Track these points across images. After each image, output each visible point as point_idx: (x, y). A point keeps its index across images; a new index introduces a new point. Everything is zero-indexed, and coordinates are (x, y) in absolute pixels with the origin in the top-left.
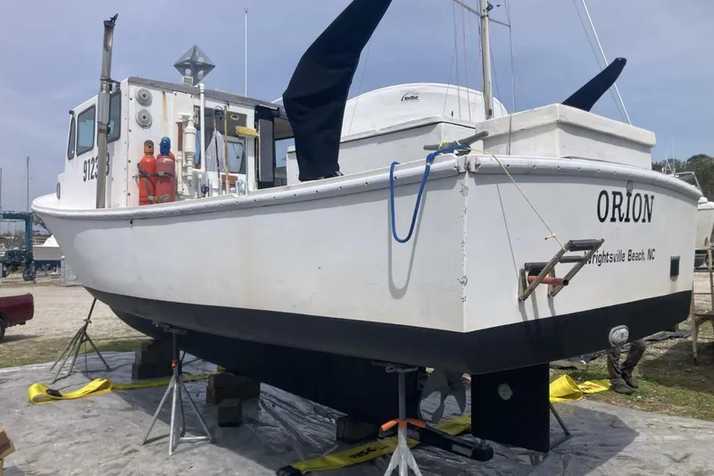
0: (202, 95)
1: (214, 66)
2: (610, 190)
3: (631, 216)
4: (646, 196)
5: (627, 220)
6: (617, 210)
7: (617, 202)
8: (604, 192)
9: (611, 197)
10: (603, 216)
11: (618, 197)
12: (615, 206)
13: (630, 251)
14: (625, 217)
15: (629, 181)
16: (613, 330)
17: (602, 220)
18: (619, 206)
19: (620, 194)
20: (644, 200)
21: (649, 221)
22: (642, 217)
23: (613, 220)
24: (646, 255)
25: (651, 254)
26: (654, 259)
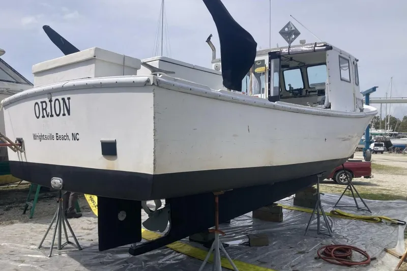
2: (39, 101)
3: (54, 113)
4: (63, 99)
5: (52, 116)
6: (44, 111)
7: (44, 107)
8: (37, 103)
9: (40, 105)
10: (38, 116)
11: (44, 104)
12: (43, 109)
13: (57, 134)
14: (50, 114)
15: (49, 93)
16: (52, 179)
17: (38, 118)
18: (45, 109)
19: (45, 102)
20: (61, 102)
21: (69, 114)
22: (62, 112)
23: (43, 117)
24: (70, 137)
25: (75, 137)
26: (78, 140)
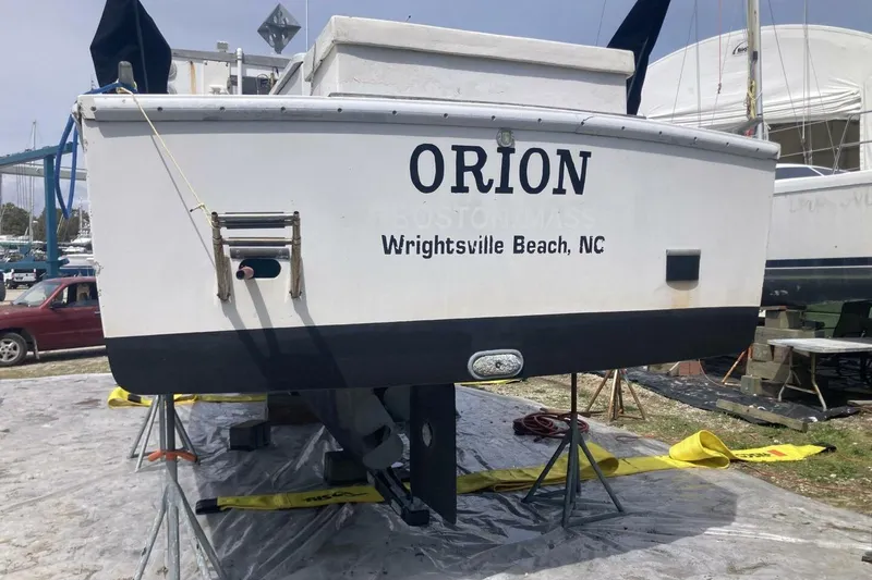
0: (239, 62)
1: (299, 28)
2: (444, 143)
3: (515, 184)
4: (565, 156)
5: (505, 188)
6: (468, 174)
7: (470, 164)
8: (428, 147)
9: (449, 154)
10: (427, 184)
11: (471, 154)
12: (462, 169)
13: (518, 237)
14: (497, 184)
15: (503, 130)
16: (476, 354)
17: (427, 189)
18: (474, 169)
19: (476, 149)
21: (578, 192)
22: (553, 182)
23: (460, 188)
24: (574, 244)
25: (588, 245)
26: (598, 252)
